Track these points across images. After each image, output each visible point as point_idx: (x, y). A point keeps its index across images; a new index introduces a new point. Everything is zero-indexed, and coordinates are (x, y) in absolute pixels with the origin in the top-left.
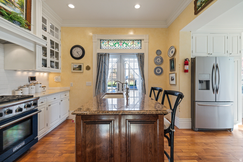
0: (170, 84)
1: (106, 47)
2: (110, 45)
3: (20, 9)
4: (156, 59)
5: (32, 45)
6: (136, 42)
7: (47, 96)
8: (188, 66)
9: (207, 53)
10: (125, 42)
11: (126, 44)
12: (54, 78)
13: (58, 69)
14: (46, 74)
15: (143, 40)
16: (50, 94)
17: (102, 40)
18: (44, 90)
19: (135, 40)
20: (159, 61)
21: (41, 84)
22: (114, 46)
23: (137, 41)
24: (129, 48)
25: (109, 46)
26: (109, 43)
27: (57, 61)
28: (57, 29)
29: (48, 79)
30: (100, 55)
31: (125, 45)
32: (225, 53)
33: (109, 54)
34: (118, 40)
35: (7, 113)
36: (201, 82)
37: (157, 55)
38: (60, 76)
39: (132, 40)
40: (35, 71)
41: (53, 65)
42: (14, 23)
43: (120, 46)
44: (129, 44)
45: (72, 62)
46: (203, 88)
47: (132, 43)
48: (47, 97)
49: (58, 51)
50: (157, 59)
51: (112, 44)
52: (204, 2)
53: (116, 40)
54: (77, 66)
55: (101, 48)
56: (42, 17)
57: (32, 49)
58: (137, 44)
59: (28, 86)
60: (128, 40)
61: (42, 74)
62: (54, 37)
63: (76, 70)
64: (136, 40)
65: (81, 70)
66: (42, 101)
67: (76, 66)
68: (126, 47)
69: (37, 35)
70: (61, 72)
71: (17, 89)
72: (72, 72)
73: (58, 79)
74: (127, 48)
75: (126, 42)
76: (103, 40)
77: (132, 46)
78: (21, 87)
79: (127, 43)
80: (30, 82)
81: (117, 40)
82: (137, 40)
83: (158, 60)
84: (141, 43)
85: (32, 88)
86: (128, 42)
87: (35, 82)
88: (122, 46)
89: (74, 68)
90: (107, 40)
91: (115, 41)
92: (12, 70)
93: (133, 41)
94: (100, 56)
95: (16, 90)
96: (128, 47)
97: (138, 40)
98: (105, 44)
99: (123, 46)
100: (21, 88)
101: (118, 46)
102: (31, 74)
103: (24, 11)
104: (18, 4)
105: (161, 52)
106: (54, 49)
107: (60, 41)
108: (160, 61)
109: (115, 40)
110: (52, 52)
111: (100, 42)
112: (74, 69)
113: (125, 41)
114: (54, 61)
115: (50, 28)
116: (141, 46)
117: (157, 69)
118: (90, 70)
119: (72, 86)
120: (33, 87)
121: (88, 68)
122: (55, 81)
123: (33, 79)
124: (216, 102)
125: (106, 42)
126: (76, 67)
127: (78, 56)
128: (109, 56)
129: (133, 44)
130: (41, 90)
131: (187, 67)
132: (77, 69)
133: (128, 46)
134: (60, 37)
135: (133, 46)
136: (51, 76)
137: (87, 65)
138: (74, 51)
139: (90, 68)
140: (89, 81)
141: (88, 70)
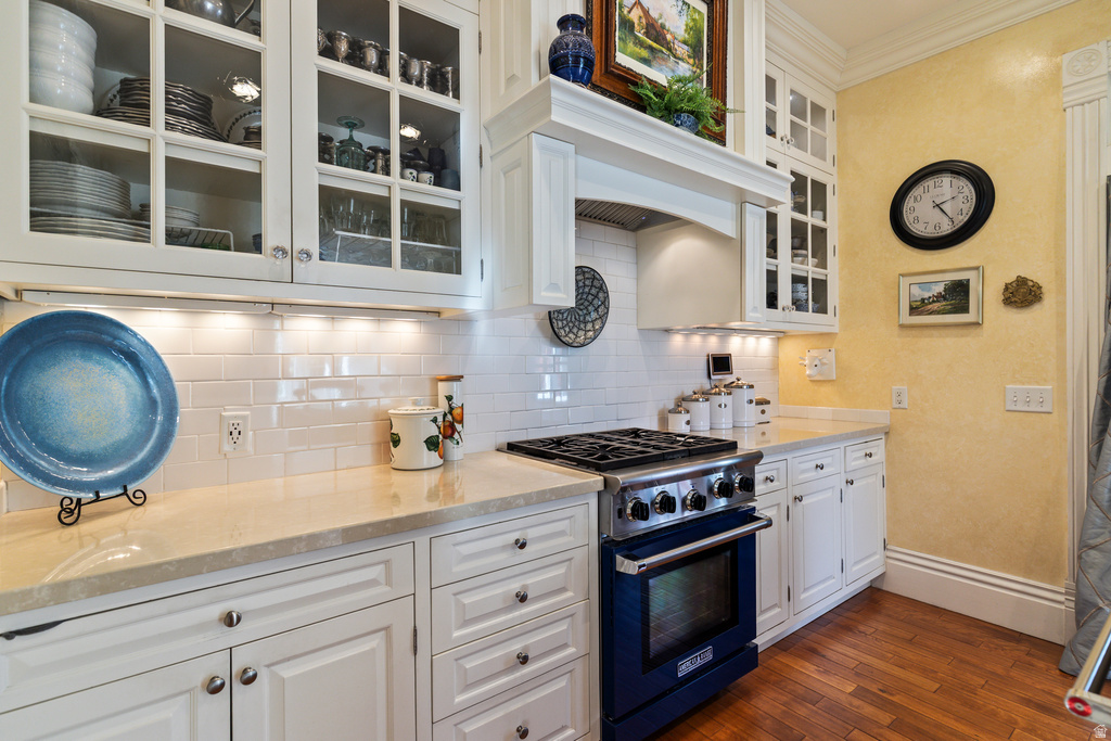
3: (691, 61)
5: (730, 207)
7: (786, 451)
12: (804, 360)
13: (826, 313)
14: (765, 344)
16: (799, 443)
18: (764, 418)
21: (751, 387)
27: (818, 273)
28: (818, 111)
29: (775, 367)
35: (660, 508)
38: (833, 350)
40: (726, 331)
41: (802, 295)
42: (677, 126)
45: (905, 270)
48: (789, 456)
49: (825, 220)
54: (940, 288)
56: (767, 76)
57: (729, 229)
59: (706, 395)
61: (751, 340)
62: (807, 156)
63: (931, 313)
65: (965, 309)
66: (768, 474)
67: (929, 290)
69: (748, 156)
70: (836, 329)
71: (672, 406)
72: (902, 326)
73: (823, 364)
78: (684, 399)
80: (712, 377)
85: (720, 406)
87: (729, 379)
89: (914, 305)
92: (659, 330)
95: (670, 412)
100: (684, 403)
102: (713, 345)
103: (702, 69)
104: (685, 42)
106: (805, 213)
107: (834, 170)
110: (798, 230)
112: (914, 310)
114: (805, 274)
115: (789, 117)
118: (1036, 308)
119: (905, 404)
120: (724, 399)
121: (1022, 294)
122: (809, 376)
123: (721, 363)
126: (926, 295)
127: (946, 228)
130: (751, 414)
132: (936, 306)
134: (831, 149)
136: (790, 350)
137: (1011, 278)
138: (914, 205)
139: (1035, 296)
140: (1029, 383)
141: (1017, 307)
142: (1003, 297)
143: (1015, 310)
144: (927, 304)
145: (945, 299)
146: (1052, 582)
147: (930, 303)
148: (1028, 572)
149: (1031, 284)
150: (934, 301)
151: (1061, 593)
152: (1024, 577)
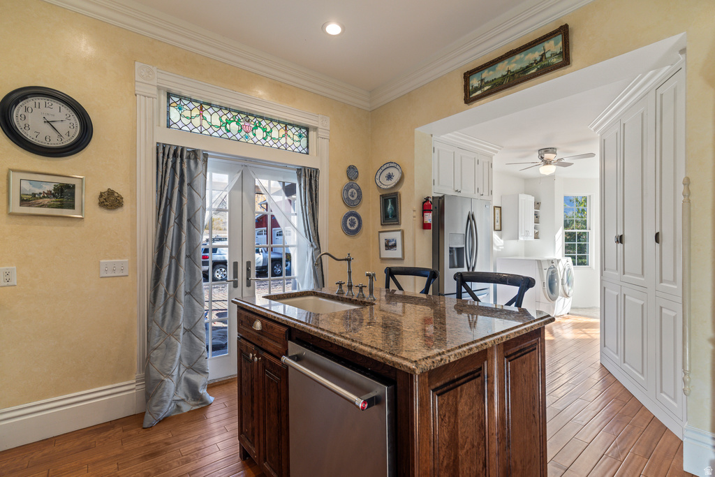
0: (381, 258)
1: (190, 126)
2: (209, 120)
4: (348, 191)
6: (293, 130)
8: (430, 215)
9: (454, 189)
10: (259, 122)
11: (264, 130)
15: (315, 129)
17: (176, 96)
19: (290, 124)
20: (353, 196)
22: (223, 128)
23: (297, 129)
24: (275, 146)
25: (206, 125)
26: (205, 114)
30: (172, 152)
31: (259, 132)
33: (206, 156)
34: (240, 112)
36: (451, 250)
37: (349, 178)
39: (283, 123)
43: (243, 133)
44: (275, 134)
45: (15, 166)
47: (283, 132)
50: (350, 191)
51: (216, 122)
52: (488, 82)
53: (230, 110)
54: (50, 188)
55: (169, 126)
58: (296, 138)
60: (271, 120)
63: (42, 206)
64: (293, 125)
65: (70, 206)
67: (40, 187)
68: (263, 141)
72: (12, 215)
74: (266, 144)
75: (264, 123)
76: (181, 98)
77: (283, 141)
79: (268, 130)
81: (235, 111)
82: (298, 126)
83: (352, 193)
84: (307, 137)
86: (271, 125)
88: (251, 134)
89: (25, 197)
90: (196, 101)
91: (226, 112)
93: (286, 126)
94: (171, 156)
96: (271, 143)
97: (300, 127)
98: (187, 113)
99: (255, 135)
101: (239, 132)
105: (357, 172)
108: (356, 196)
109: (226, 109)
111: (168, 101)
112: (24, 201)
113: (260, 120)
116: (308, 147)
117: (350, 218)
118: (119, 210)
119: (14, 282)
121: (110, 201)
125: (191, 106)
126: (37, 191)
127: (56, 142)
128: (206, 161)
129: (286, 135)
131: (428, 218)
132: (46, 201)
133: (269, 138)
135: (286, 143)
137: (104, 189)
138: (25, 114)
139: (119, 203)
140: (115, 258)
141: (108, 209)
142: (98, 201)
143: (106, 211)
144: (37, 199)
145: (54, 196)
146: (128, 380)
147: (41, 198)
148: (114, 380)
149: (116, 195)
150: (44, 197)
151: (134, 383)
152: (112, 384)
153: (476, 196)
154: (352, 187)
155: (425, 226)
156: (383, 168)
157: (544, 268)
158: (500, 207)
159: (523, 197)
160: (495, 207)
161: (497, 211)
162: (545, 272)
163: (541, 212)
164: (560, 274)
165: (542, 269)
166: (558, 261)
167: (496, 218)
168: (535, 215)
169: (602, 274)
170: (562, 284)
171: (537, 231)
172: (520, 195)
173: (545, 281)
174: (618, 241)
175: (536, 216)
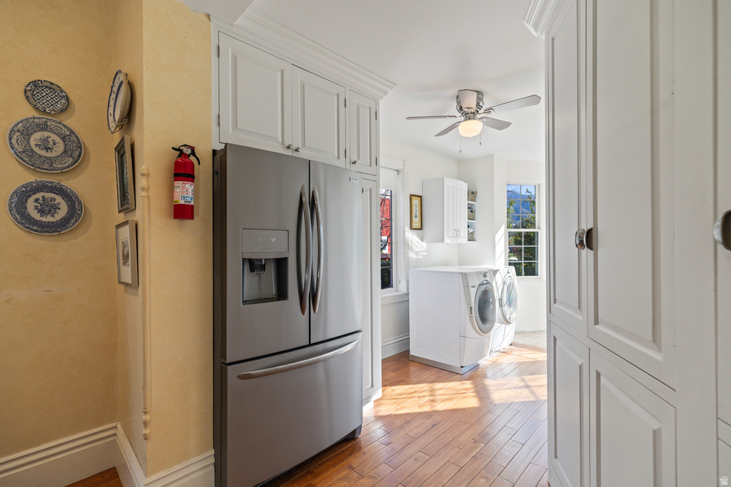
0: (120, 282)
4: (26, 134)
8: (189, 186)
9: (283, 143)
20: (47, 149)
32: (339, 158)
36: (254, 265)
37: (34, 108)
46: (265, 294)
83: (45, 140)
105: (67, 97)
108: (58, 149)
117: (39, 195)
124: (310, 345)
131: (184, 192)
153: (341, 163)
154: (44, 127)
155: (183, 212)
156: (115, 89)
157: (470, 285)
158: (421, 197)
159: (449, 182)
160: (411, 196)
161: (416, 201)
162: (473, 291)
163: (477, 205)
164: (498, 291)
165: (468, 287)
166: (495, 272)
167: (414, 212)
168: (469, 208)
169: (550, 310)
170: (501, 306)
171: (471, 231)
172: (446, 179)
173: (473, 305)
174: (581, 243)
175: (471, 210)
